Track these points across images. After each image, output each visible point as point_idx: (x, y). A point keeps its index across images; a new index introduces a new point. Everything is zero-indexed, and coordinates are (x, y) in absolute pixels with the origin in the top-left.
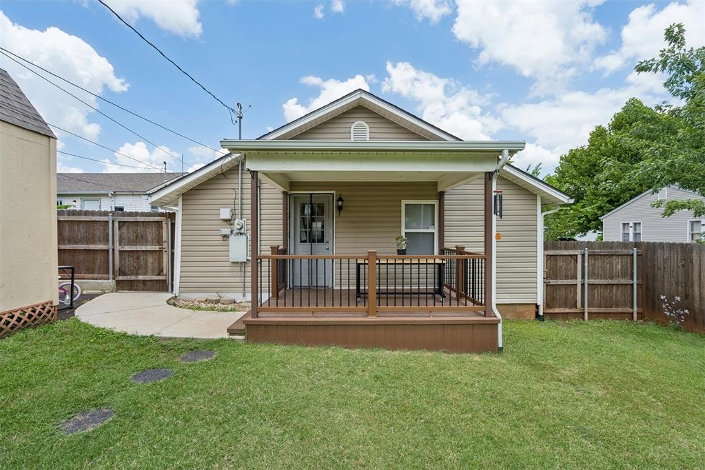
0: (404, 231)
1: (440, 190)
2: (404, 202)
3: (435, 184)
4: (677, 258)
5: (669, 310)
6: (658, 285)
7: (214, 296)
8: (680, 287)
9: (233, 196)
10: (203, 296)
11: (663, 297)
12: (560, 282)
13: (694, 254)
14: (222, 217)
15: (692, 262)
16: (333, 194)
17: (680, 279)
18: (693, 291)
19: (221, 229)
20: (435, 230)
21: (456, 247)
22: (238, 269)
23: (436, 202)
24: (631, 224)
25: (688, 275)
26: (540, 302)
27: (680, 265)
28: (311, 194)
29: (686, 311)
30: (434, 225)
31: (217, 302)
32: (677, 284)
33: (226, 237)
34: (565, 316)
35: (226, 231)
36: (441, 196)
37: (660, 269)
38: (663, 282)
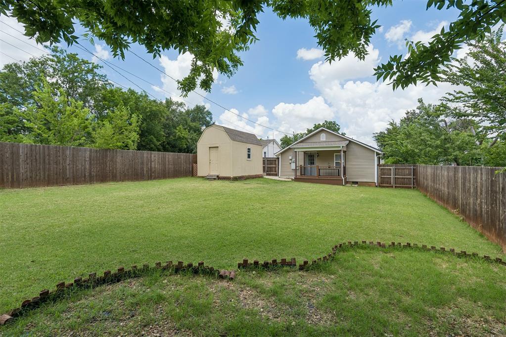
0: (335, 161)
2: (335, 154)
12: (385, 176)
14: (290, 159)
16: (316, 152)
26: (376, 181)
28: (311, 153)
33: (290, 163)
34: (388, 187)
35: (291, 162)
36: (345, 152)
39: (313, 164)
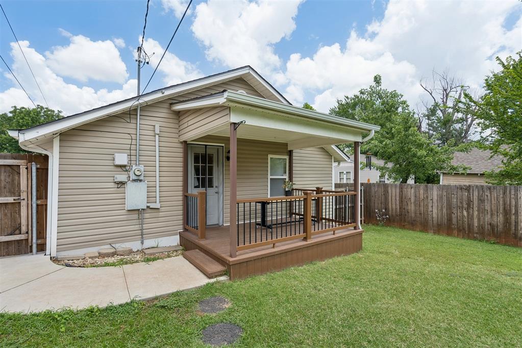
0: (270, 177)
1: (289, 149)
2: (270, 156)
3: (286, 145)
4: (381, 190)
5: (379, 217)
6: (372, 204)
7: (106, 249)
8: (383, 205)
9: (129, 142)
10: (94, 251)
11: (376, 211)
13: (389, 188)
14: (117, 162)
15: (388, 192)
16: (223, 146)
17: (383, 201)
18: (389, 206)
19: (116, 176)
20: (286, 177)
21: (316, 188)
22: (136, 216)
23: (287, 157)
24: (345, 173)
25: (386, 198)
27: (383, 194)
28: (206, 145)
29: (387, 216)
30: (286, 173)
31: (113, 254)
32: (381, 203)
33: (121, 184)
35: (122, 177)
36: (290, 153)
37: (373, 196)
38: (375, 203)
39: (211, 186)
